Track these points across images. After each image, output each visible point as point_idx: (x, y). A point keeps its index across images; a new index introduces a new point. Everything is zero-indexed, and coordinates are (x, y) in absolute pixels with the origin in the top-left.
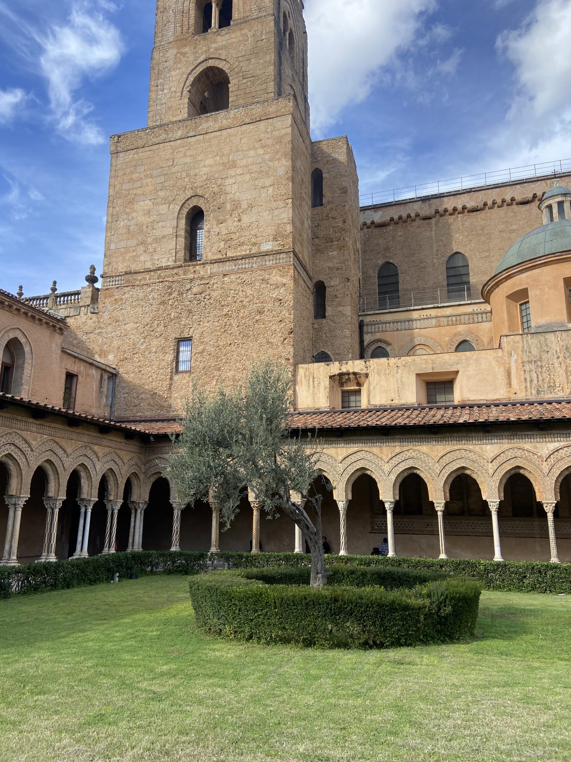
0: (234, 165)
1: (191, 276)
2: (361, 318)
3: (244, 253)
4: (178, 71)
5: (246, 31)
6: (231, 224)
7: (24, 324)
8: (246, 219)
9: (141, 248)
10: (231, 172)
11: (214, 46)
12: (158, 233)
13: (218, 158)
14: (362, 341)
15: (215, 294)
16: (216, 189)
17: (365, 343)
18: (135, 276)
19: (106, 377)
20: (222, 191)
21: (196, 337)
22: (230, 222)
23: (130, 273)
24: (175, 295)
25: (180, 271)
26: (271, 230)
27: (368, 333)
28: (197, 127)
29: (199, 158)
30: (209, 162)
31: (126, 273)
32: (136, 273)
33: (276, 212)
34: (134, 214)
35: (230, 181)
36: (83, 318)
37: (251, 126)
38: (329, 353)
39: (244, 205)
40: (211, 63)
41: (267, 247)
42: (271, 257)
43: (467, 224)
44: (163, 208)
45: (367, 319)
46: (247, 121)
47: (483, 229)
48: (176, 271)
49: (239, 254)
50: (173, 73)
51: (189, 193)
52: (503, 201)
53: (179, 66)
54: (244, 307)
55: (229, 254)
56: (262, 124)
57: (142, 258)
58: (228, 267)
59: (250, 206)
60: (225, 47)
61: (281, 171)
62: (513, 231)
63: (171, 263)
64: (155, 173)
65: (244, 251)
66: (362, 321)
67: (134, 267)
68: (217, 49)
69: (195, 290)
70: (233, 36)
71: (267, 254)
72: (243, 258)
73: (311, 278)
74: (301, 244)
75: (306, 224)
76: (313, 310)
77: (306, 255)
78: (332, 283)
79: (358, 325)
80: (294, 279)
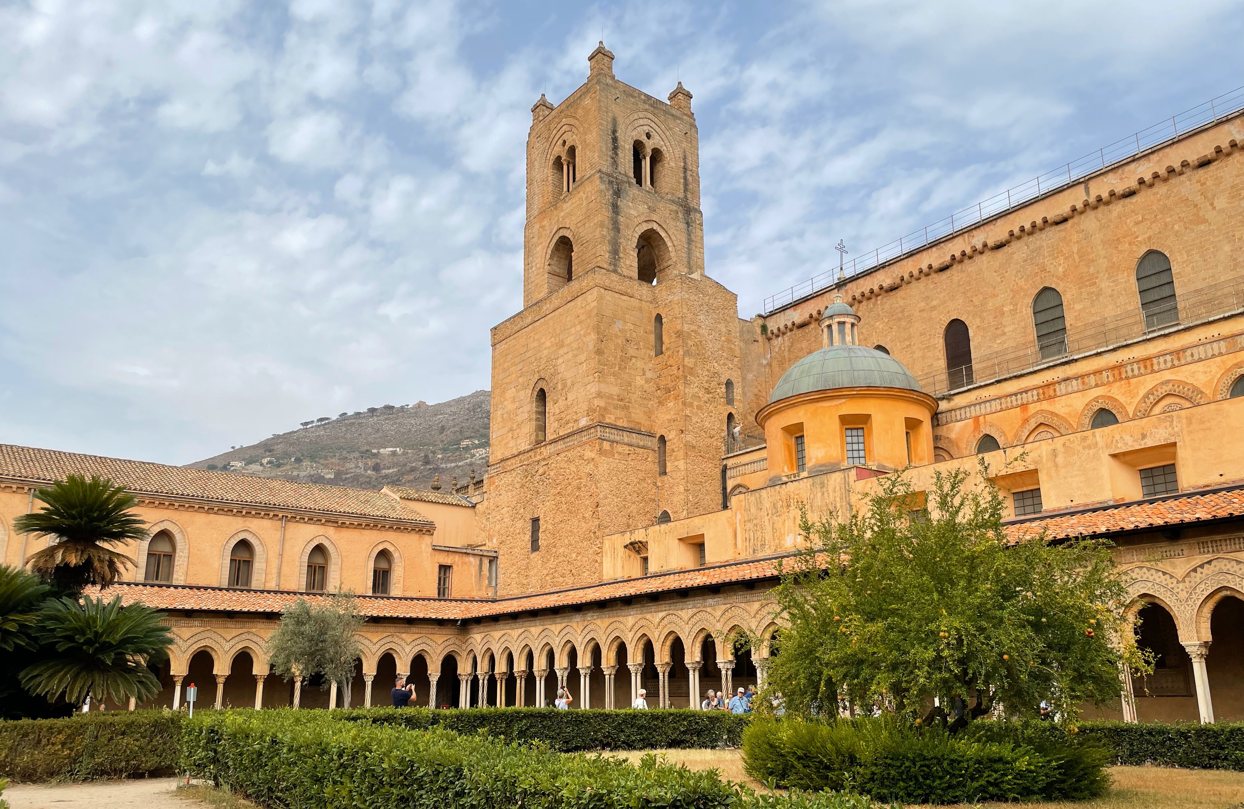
0: (561, 345)
1: (538, 457)
2: (725, 462)
3: (569, 431)
4: (540, 246)
5: (582, 193)
6: (561, 403)
7: (391, 536)
8: (570, 397)
9: (510, 435)
10: (561, 352)
11: (562, 214)
12: (519, 419)
13: (553, 339)
14: (724, 488)
15: (552, 473)
16: (552, 370)
17: (729, 490)
18: (509, 462)
19: (486, 562)
20: (556, 373)
21: (542, 517)
22: (560, 401)
23: (504, 460)
24: (529, 478)
25: (532, 453)
26: (584, 407)
27: (731, 478)
28: (540, 310)
29: (542, 341)
30: (548, 344)
31: (502, 460)
32: (507, 459)
33: (588, 387)
34: (506, 403)
35: (560, 361)
37: (572, 303)
38: (669, 512)
39: (569, 383)
40: (561, 233)
41: (583, 422)
42: (585, 433)
43: (887, 307)
44: (521, 394)
45: (730, 463)
46: (569, 299)
47: (902, 312)
48: (530, 453)
49: (566, 432)
50: (538, 249)
51: (537, 377)
52: (921, 271)
53: (542, 240)
54: (570, 484)
55: (561, 434)
56: (580, 299)
57: (511, 445)
58: (560, 446)
59: (573, 384)
60: (569, 214)
61: (591, 347)
62: (934, 308)
63: (528, 447)
64: (517, 360)
65: (569, 429)
66: (725, 466)
67: (506, 454)
68: (564, 218)
69: (540, 471)
70: (574, 201)
71: (583, 430)
72: (569, 436)
73: (651, 435)
74: (625, 408)
75: (640, 381)
76: (656, 468)
77: (638, 415)
78: (670, 436)
79: (718, 471)
80: (601, 452)
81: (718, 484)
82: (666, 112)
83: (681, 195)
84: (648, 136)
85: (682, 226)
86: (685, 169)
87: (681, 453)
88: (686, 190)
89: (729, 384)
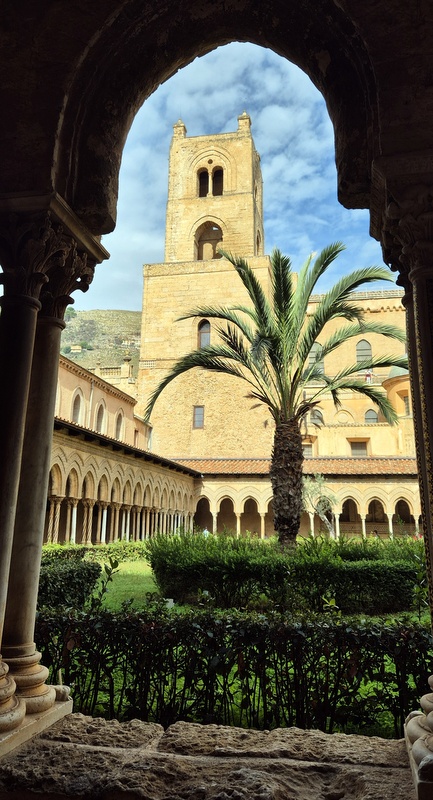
4: (186, 221)
5: (233, 201)
9: (168, 343)
12: (179, 334)
19: (147, 430)
21: (207, 405)
23: (160, 360)
31: (158, 360)
32: (164, 361)
34: (161, 321)
36: (123, 386)
40: (210, 219)
50: (183, 222)
57: (168, 350)
67: (163, 356)
70: (224, 203)
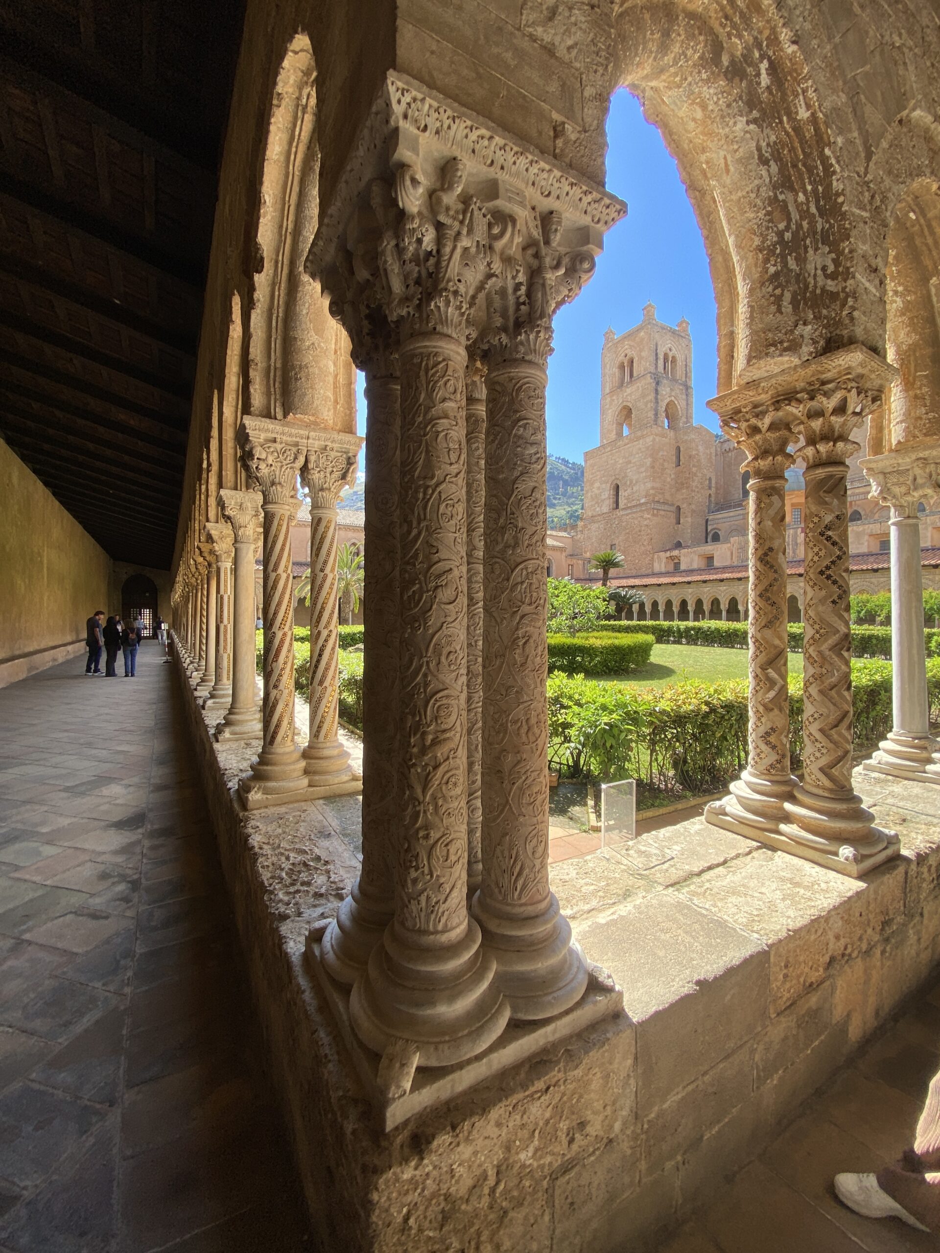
0: (630, 462)
1: (617, 516)
2: (706, 518)
4: (611, 410)
5: (637, 384)
6: (629, 491)
8: (635, 488)
9: (597, 505)
10: (629, 466)
11: (625, 394)
12: (603, 497)
13: (624, 460)
15: (624, 524)
16: (624, 475)
17: (708, 530)
18: (596, 518)
20: (626, 476)
21: (617, 543)
23: (593, 517)
24: (609, 525)
26: (644, 493)
27: (709, 525)
28: (615, 445)
29: (617, 461)
30: (621, 462)
33: (646, 484)
34: (594, 490)
35: (629, 470)
36: (579, 536)
37: (636, 442)
39: (634, 482)
40: (625, 404)
41: (643, 501)
42: (644, 506)
44: (604, 486)
45: (710, 518)
46: (635, 440)
48: (610, 514)
49: (632, 505)
50: (609, 411)
51: (613, 478)
53: (611, 407)
54: (635, 529)
55: (629, 505)
57: (597, 510)
58: (629, 511)
59: (636, 482)
61: (648, 464)
63: (609, 510)
64: (601, 469)
65: (634, 503)
67: (595, 514)
68: (626, 396)
69: (617, 522)
70: (632, 388)
71: (643, 504)
72: (634, 506)
73: (672, 505)
74: (663, 493)
75: (669, 480)
76: (674, 521)
77: (668, 496)
78: (684, 506)
79: (704, 522)
80: (653, 515)
81: (704, 528)
82: (679, 335)
83: (684, 379)
84: (670, 350)
85: (684, 397)
86: (686, 365)
87: (689, 514)
88: (686, 377)
89: (710, 479)
